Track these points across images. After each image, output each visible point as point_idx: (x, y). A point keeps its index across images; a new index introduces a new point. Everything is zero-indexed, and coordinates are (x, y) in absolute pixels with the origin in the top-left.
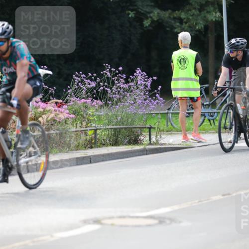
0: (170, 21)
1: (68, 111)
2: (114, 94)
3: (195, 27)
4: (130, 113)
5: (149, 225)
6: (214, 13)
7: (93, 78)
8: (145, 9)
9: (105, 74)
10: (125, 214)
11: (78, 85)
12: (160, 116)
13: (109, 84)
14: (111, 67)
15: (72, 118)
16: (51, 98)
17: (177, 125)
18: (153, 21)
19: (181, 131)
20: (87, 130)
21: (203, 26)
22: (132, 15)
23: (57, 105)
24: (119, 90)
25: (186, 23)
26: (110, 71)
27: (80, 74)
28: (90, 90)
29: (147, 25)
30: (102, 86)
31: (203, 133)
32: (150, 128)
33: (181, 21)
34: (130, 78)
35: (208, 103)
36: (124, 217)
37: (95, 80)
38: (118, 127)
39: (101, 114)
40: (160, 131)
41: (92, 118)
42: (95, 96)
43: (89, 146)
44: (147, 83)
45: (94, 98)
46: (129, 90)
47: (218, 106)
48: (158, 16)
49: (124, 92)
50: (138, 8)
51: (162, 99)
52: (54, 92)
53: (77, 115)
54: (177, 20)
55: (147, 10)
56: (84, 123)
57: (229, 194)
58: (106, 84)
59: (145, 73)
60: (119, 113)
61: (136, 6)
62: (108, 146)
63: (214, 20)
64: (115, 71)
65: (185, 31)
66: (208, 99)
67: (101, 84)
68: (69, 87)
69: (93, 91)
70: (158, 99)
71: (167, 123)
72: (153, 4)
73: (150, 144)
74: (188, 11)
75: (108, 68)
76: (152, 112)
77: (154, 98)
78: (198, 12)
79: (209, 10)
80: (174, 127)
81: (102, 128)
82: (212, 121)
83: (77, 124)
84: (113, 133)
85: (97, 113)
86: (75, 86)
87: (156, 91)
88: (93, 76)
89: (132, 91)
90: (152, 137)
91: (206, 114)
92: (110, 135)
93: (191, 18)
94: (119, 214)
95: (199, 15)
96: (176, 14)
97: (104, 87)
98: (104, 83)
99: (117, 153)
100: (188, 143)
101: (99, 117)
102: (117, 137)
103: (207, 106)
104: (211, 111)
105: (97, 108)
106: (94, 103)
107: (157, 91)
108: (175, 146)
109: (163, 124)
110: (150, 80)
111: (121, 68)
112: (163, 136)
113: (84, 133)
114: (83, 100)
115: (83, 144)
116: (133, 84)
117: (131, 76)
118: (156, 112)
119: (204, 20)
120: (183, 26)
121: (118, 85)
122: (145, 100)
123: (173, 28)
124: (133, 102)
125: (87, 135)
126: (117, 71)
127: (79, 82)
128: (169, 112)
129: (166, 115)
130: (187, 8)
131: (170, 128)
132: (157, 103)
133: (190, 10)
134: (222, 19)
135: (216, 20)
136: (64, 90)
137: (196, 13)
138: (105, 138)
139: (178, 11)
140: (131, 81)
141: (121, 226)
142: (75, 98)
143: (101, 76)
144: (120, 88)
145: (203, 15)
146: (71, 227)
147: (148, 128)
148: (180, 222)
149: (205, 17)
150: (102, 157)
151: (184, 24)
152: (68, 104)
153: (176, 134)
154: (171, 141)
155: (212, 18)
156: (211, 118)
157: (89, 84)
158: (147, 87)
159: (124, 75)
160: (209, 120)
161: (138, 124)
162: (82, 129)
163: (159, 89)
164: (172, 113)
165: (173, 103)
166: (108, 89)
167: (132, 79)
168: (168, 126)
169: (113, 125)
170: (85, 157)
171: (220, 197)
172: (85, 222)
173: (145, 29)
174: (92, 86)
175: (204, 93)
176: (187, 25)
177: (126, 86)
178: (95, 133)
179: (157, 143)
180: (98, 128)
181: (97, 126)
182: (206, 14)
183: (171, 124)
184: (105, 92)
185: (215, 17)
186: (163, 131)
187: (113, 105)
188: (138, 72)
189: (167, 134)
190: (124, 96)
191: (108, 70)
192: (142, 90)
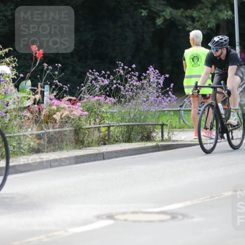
0: (182, 19)
1: (82, 108)
2: (126, 91)
3: (207, 26)
4: (142, 110)
6: (226, 12)
8: (157, 8)
9: (117, 72)
10: (137, 210)
11: (91, 82)
12: (172, 113)
13: (122, 81)
14: (124, 65)
15: (86, 115)
16: (65, 95)
17: (189, 122)
18: (165, 20)
19: (193, 128)
20: (100, 127)
21: (214, 25)
22: (144, 13)
23: (71, 102)
24: (132, 87)
25: (198, 21)
26: (123, 69)
27: (93, 72)
28: (103, 88)
29: (160, 23)
30: (116, 84)
32: (162, 125)
33: (193, 20)
34: (143, 75)
36: (137, 213)
37: (109, 78)
38: (131, 124)
39: (114, 111)
40: (173, 128)
41: (105, 116)
42: (108, 93)
43: (102, 143)
44: (159, 81)
45: (107, 95)
46: (142, 88)
48: (171, 14)
49: (136, 89)
50: (151, 7)
51: (174, 96)
52: (67, 89)
53: (91, 112)
54: (189, 19)
55: (160, 9)
56: (98, 120)
58: (119, 81)
59: (157, 71)
60: (132, 111)
61: (148, 5)
62: (120, 143)
63: (226, 18)
64: (127, 69)
65: (197, 29)
67: (115, 81)
68: (82, 85)
69: (106, 88)
70: (170, 97)
71: (180, 120)
72: (165, 3)
73: (163, 140)
74: (200, 9)
75: (121, 66)
76: (164, 109)
77: (167, 95)
78: (210, 11)
79: (220, 9)
80: (186, 124)
81: (115, 124)
83: (90, 121)
84: (126, 130)
85: (111, 110)
86: (89, 84)
87: (168, 89)
88: (106, 74)
89: (144, 89)
90: (164, 133)
92: (123, 132)
93: (202, 16)
94: (132, 210)
95: (210, 14)
96: (189, 12)
98: (117, 81)
99: (129, 150)
101: (112, 114)
102: (130, 134)
105: (110, 105)
106: (107, 101)
107: (170, 89)
108: (187, 143)
109: (175, 121)
110: (163, 78)
111: (134, 66)
112: (175, 133)
113: (97, 130)
114: (97, 98)
115: (97, 140)
116: (145, 82)
117: (144, 74)
118: (168, 109)
119: (215, 18)
120: (195, 25)
121: (131, 83)
122: (158, 97)
123: (185, 26)
124: (145, 99)
125: (100, 132)
126: (130, 69)
127: (93, 79)
128: (181, 109)
129: (178, 112)
130: (199, 7)
131: (183, 125)
132: (170, 101)
133: (202, 9)
134: (234, 18)
135: (227, 18)
136: (78, 88)
137: (207, 12)
138: (118, 135)
139: (191, 9)
140: (144, 79)
141: (134, 221)
142: (89, 96)
143: (114, 74)
144: (133, 86)
145: (215, 14)
146: (85, 223)
147: (160, 125)
148: (192, 218)
149: (217, 15)
150: (115, 154)
151: (196, 22)
152: (82, 101)
153: (188, 131)
154: (183, 138)
155: (224, 16)
157: (103, 82)
158: (160, 84)
159: (137, 73)
161: (150, 121)
162: (96, 126)
163: (172, 86)
164: (184, 110)
165: (186, 100)
166: (121, 87)
167: (145, 77)
168: (180, 122)
169: (126, 122)
170: (99, 153)
172: (99, 217)
173: (158, 27)
174: (105, 83)
176: (199, 23)
177: (138, 84)
178: (109, 130)
179: (169, 140)
180: (111, 125)
181: (110, 123)
182: (218, 13)
183: (184, 121)
184: (118, 90)
185: (227, 15)
186: (176, 128)
187: (126, 102)
188: (150, 70)
189: (179, 131)
190: (137, 94)
191: (121, 68)
192: (154, 87)
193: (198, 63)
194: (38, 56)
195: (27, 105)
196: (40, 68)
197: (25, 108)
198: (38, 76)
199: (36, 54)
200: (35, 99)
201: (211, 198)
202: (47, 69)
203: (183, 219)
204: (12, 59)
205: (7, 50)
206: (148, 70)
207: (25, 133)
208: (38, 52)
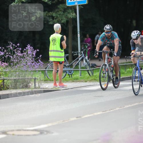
0: (47, 17)
2: (14, 59)
3: (61, 22)
4: (23, 70)
5: (35, 135)
6: (72, 14)
7: (2, 50)
9: (9, 48)
10: (20, 128)
12: (40, 72)
13: (11, 53)
14: (13, 44)
17: (50, 77)
19: (53, 81)
21: (65, 21)
24: (17, 57)
25: (56, 19)
26: (12, 46)
30: (8, 55)
31: (65, 82)
32: (35, 79)
33: (53, 18)
34: (24, 50)
35: (68, 65)
36: (20, 130)
37: (3, 51)
38: (16, 78)
39: (7, 71)
40: (41, 81)
41: (1, 73)
42: (3, 60)
44: (33, 53)
45: (2, 61)
46: (23, 57)
47: (74, 67)
49: (20, 58)
51: (42, 62)
54: (50, 17)
57: (80, 117)
58: (10, 53)
59: (32, 47)
60: (17, 70)
62: (10, 89)
63: (72, 17)
66: (68, 63)
67: (7, 53)
69: (2, 57)
70: (40, 62)
73: (35, 88)
74: (57, 12)
75: (11, 44)
76: (36, 70)
77: (38, 62)
78: (63, 13)
79: (69, 12)
80: (49, 79)
81: (7, 79)
82: (70, 75)
84: (13, 82)
85: (5, 70)
87: (38, 58)
89: (25, 58)
90: (36, 84)
91: (67, 71)
93: (58, 16)
94: (17, 128)
95: (63, 15)
96: (51, 13)
97: (9, 55)
98: (9, 53)
100: (57, 88)
101: (6, 72)
102: (16, 84)
103: (68, 67)
104: (70, 70)
105: (4, 67)
106: (2, 64)
107: (39, 58)
108: (49, 89)
110: (35, 51)
111: (18, 44)
112: (42, 84)
116: (25, 54)
117: (24, 49)
118: (38, 70)
119: (66, 17)
120: (54, 21)
121: (17, 54)
122: (32, 63)
123: (48, 22)
124: (25, 64)
126: (16, 46)
128: (46, 70)
129: (44, 71)
130: (57, 11)
131: (47, 79)
132: (39, 65)
133: (58, 12)
134: (77, 17)
135: (73, 17)
137: (61, 14)
138: (9, 84)
139: (52, 12)
140: (25, 52)
141: (18, 135)
143: (7, 49)
144: (18, 56)
145: (65, 15)
148: (52, 133)
149: (67, 16)
150: (7, 96)
151: (55, 19)
153: (50, 82)
154: (47, 87)
156: (70, 73)
158: (33, 55)
159: (20, 48)
160: (69, 75)
161: (28, 77)
163: (40, 56)
164: (48, 71)
165: (48, 64)
166: (11, 56)
167: (25, 51)
168: (45, 77)
169: (14, 77)
171: (75, 119)
174: (1, 54)
175: (66, 59)
176: (57, 20)
177: (21, 55)
178: (3, 82)
179: (39, 88)
180: (5, 78)
181: (4, 77)
182: (67, 14)
183: (47, 77)
184: (9, 58)
185: (72, 15)
186: (43, 81)
187: (13, 65)
188: (28, 47)
189: (45, 83)
190: (20, 61)
191: (11, 45)
192: (30, 57)
193: (55, 43)
201: (63, 121)
203: (47, 134)
206: (27, 47)
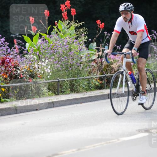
52: (120, 49)
83: (134, 69)
146: (131, 134)
172: (140, 131)
194: (101, 27)
195: (94, 59)
196: (102, 35)
197: (92, 61)
198: (101, 40)
199: (100, 25)
200: (99, 55)
202: (107, 36)
204: (84, 29)
205: (81, 23)
207: (92, 77)
208: (101, 24)
